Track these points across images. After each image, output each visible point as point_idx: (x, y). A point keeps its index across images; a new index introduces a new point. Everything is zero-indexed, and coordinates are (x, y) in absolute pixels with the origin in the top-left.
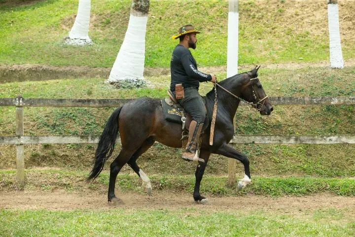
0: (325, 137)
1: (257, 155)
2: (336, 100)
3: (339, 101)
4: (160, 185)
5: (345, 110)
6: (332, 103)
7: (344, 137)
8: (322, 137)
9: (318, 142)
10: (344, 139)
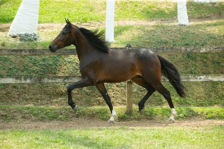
0: (196, 77)
1: (141, 91)
2: (204, 49)
3: (206, 50)
4: (77, 114)
5: (201, 57)
6: (201, 51)
7: (210, 76)
8: (194, 76)
9: (191, 80)
10: (210, 78)
